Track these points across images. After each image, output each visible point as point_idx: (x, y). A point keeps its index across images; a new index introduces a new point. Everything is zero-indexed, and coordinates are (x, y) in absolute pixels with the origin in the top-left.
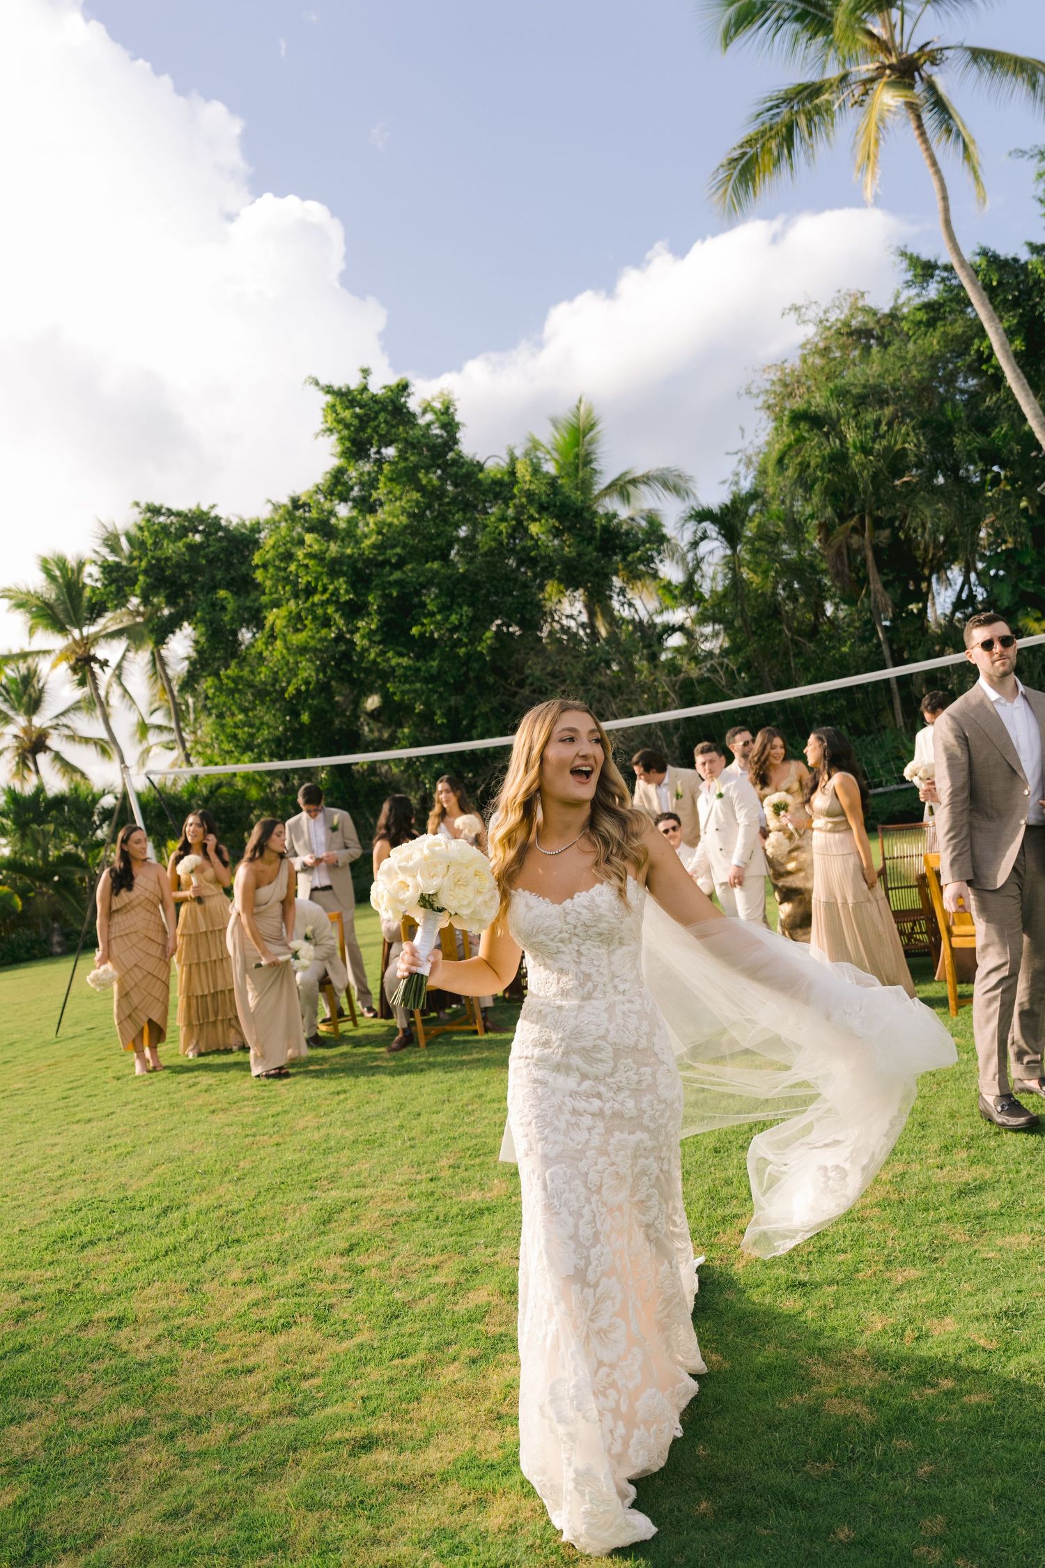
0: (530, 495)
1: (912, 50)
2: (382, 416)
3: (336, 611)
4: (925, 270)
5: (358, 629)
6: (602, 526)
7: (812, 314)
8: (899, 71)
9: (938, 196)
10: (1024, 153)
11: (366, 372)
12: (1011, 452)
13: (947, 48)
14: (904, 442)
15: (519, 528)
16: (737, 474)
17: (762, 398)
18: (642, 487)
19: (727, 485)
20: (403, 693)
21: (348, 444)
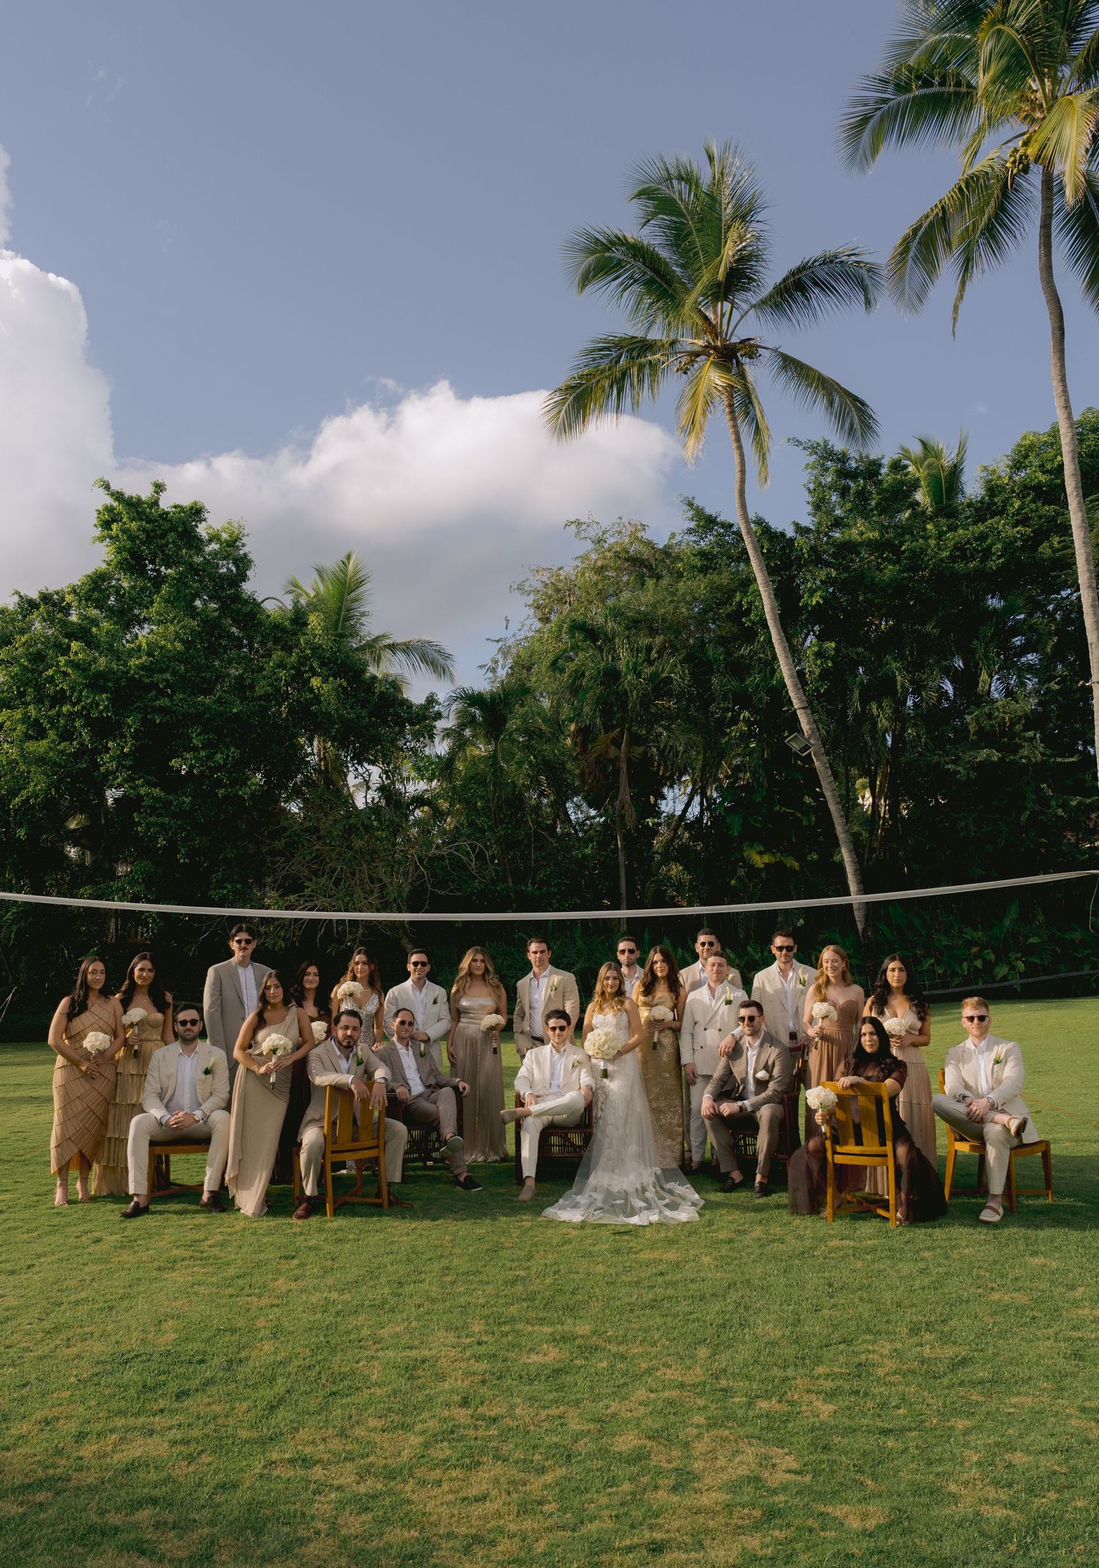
0: (315, 648)
1: (734, 340)
2: (171, 536)
3: (84, 726)
4: (707, 522)
5: (108, 750)
6: (382, 693)
7: (593, 532)
8: (721, 353)
9: (738, 469)
10: (799, 443)
11: (159, 488)
12: (760, 699)
13: (765, 348)
14: (670, 673)
15: (299, 679)
16: (496, 662)
17: (532, 597)
18: (400, 655)
19: (484, 670)
20: (149, 825)
21: (125, 554)
